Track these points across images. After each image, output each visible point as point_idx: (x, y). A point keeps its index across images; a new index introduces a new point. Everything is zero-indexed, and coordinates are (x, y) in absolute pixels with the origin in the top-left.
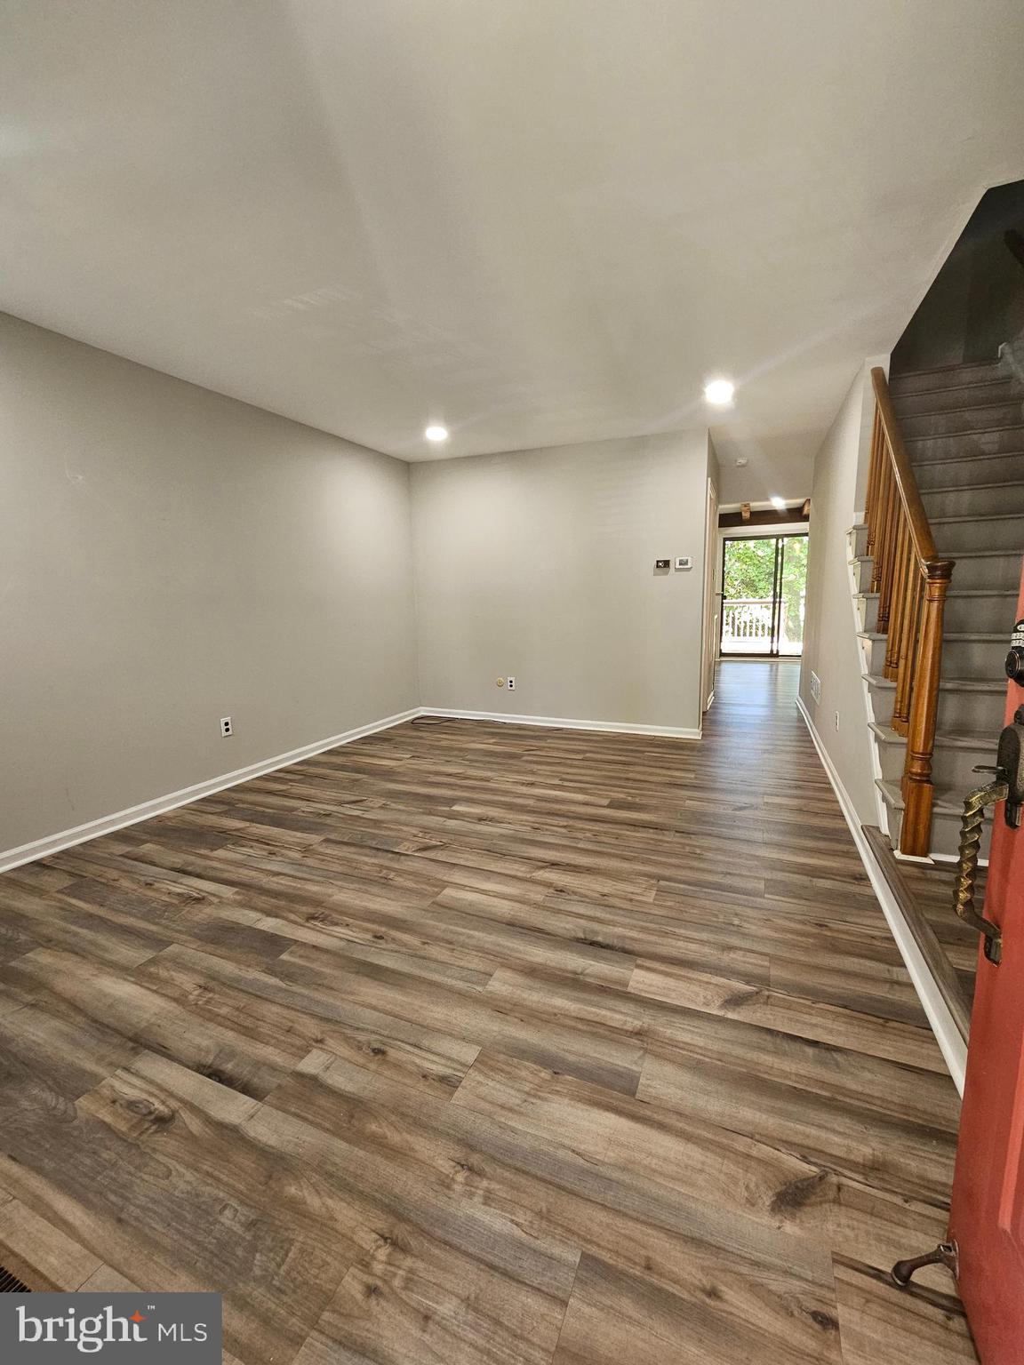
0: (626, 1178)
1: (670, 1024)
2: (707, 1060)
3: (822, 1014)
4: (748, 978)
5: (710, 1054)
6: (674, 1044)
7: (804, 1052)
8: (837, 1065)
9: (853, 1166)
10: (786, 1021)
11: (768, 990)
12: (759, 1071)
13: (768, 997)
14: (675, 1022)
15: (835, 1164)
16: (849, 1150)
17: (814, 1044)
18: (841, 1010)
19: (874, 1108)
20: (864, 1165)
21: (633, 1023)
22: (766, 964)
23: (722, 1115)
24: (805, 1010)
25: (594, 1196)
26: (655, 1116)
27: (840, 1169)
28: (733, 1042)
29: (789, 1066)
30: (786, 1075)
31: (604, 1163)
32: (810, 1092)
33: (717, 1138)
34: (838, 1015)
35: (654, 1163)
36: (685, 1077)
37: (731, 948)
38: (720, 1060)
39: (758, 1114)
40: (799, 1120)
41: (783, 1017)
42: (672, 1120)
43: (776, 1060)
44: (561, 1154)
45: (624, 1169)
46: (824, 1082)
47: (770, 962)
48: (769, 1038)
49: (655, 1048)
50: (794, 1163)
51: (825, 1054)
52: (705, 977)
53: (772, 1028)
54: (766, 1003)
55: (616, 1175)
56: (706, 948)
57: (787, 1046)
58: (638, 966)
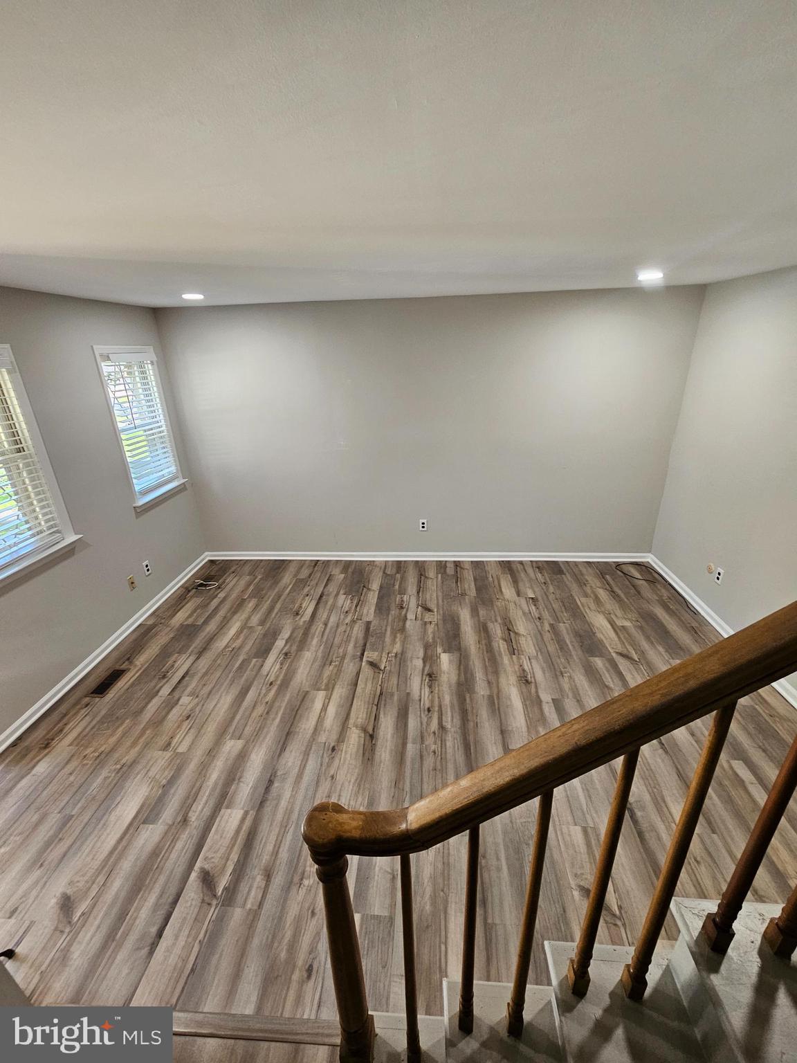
0: (100, 826)
1: (191, 837)
2: (159, 860)
3: (188, 947)
4: (231, 891)
5: (163, 862)
6: (174, 840)
7: (154, 925)
8: (138, 949)
9: (70, 944)
10: (184, 915)
11: (217, 905)
12: (145, 891)
13: (209, 904)
14: (192, 839)
15: (75, 931)
16: (80, 943)
17: (160, 934)
18: (190, 966)
19: (100, 969)
20: (68, 951)
21: (193, 817)
22: (249, 906)
23: (121, 868)
24: (193, 932)
25: (96, 814)
26: (128, 835)
27: (71, 934)
28: (169, 877)
29: (144, 913)
30: (138, 909)
31: (109, 816)
32: (122, 924)
33: (108, 866)
34: (185, 961)
35: (103, 837)
36: (149, 847)
37: (268, 876)
38: (157, 868)
39: (116, 890)
40: (106, 914)
41: (188, 914)
42: (124, 843)
43: (151, 904)
44: (119, 798)
45: (104, 824)
46: (127, 935)
47: (250, 910)
48: (170, 900)
49: (172, 830)
50: (82, 907)
51: (150, 941)
52: (234, 856)
53: (178, 904)
54: (203, 901)
55: (102, 822)
56: (268, 857)
57: (161, 913)
58: (246, 813)
